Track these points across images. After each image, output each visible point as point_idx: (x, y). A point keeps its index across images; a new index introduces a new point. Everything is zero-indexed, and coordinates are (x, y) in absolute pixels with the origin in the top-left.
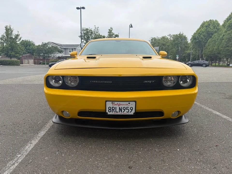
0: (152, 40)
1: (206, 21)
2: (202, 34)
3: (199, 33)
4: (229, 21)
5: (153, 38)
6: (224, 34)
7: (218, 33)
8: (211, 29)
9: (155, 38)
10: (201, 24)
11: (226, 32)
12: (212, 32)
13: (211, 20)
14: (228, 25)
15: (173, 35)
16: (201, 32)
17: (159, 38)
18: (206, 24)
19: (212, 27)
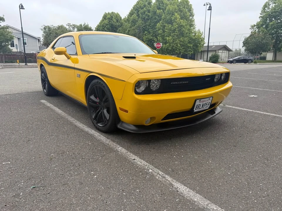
0: (45, 28)
1: (107, 13)
2: (106, 27)
3: (103, 26)
4: (133, 16)
5: (46, 27)
6: (129, 29)
7: (123, 27)
8: (114, 21)
9: (48, 26)
10: (103, 16)
11: (131, 27)
12: (116, 25)
13: (113, 13)
14: (132, 20)
15: (73, 25)
16: (105, 25)
17: (54, 27)
18: (109, 16)
19: (115, 20)
